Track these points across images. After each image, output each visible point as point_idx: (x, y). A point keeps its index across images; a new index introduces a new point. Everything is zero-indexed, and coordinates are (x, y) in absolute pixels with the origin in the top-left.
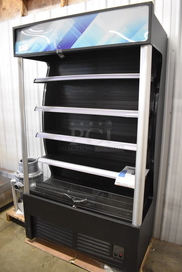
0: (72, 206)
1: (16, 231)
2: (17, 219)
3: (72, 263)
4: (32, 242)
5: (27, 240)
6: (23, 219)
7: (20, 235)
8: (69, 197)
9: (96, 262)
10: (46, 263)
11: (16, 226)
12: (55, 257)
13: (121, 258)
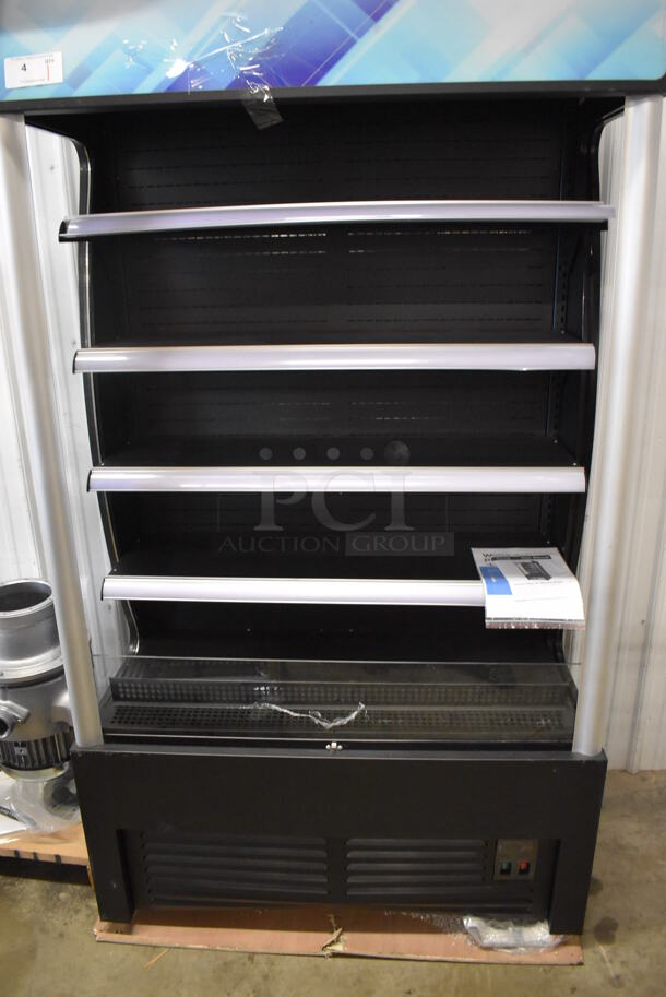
0: (322, 746)
1: (24, 910)
3: (336, 955)
4: (129, 931)
5: (99, 928)
7: (55, 921)
8: (292, 714)
9: (414, 915)
12: (256, 957)
13: (524, 877)
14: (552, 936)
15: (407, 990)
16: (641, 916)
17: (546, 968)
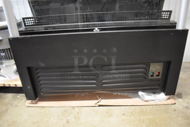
0: (92, 30)
1: (7, 101)
2: (3, 86)
3: (100, 106)
4: (36, 103)
6: (19, 84)
7: (15, 103)
10: (69, 118)
11: (5, 95)
12: (75, 108)
13: (158, 77)
14: (166, 96)
15: (123, 114)
16: (188, 92)
17: (165, 105)
